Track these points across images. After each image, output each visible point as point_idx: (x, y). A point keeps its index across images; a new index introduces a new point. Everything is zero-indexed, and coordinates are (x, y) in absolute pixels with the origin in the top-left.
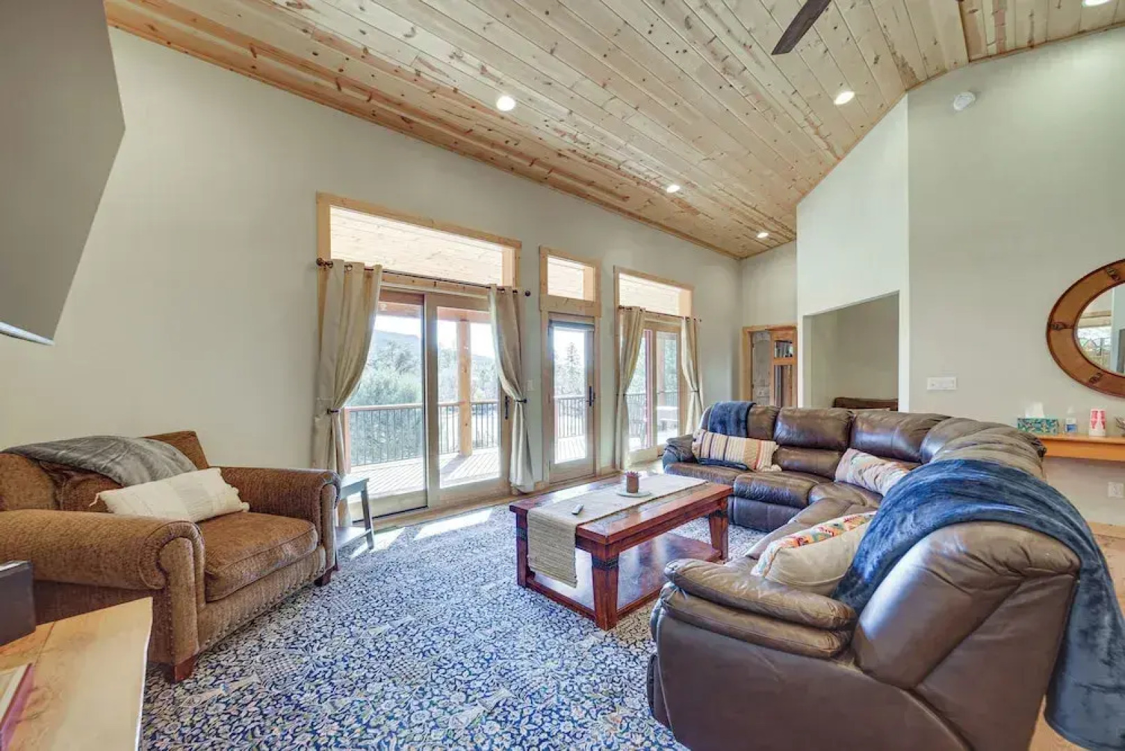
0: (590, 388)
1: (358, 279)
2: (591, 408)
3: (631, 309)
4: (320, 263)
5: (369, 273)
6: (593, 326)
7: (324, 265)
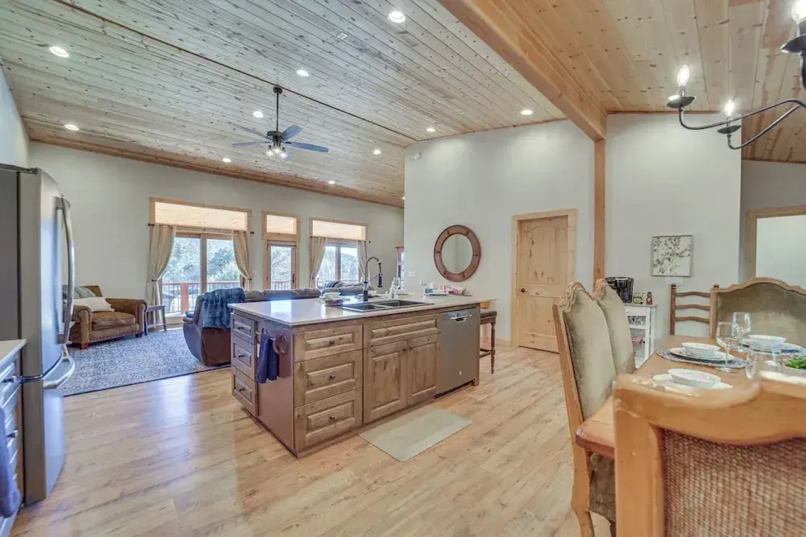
0: (293, 275)
1: (165, 230)
2: (294, 284)
3: (317, 237)
4: (149, 225)
5: (171, 227)
6: (295, 246)
7: (151, 225)
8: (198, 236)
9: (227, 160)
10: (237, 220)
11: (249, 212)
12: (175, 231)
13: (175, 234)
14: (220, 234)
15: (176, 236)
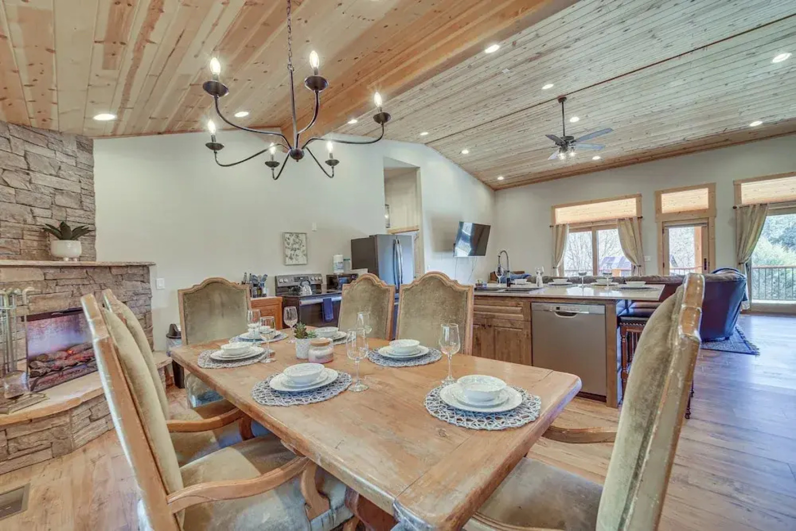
0: (705, 260)
3: (748, 205)
5: (565, 226)
6: (707, 224)
8: (589, 229)
9: (596, 158)
10: (627, 207)
11: (639, 197)
12: (568, 228)
13: (568, 231)
14: (606, 224)
15: (570, 232)
